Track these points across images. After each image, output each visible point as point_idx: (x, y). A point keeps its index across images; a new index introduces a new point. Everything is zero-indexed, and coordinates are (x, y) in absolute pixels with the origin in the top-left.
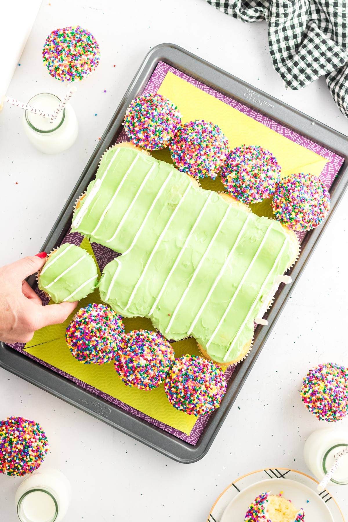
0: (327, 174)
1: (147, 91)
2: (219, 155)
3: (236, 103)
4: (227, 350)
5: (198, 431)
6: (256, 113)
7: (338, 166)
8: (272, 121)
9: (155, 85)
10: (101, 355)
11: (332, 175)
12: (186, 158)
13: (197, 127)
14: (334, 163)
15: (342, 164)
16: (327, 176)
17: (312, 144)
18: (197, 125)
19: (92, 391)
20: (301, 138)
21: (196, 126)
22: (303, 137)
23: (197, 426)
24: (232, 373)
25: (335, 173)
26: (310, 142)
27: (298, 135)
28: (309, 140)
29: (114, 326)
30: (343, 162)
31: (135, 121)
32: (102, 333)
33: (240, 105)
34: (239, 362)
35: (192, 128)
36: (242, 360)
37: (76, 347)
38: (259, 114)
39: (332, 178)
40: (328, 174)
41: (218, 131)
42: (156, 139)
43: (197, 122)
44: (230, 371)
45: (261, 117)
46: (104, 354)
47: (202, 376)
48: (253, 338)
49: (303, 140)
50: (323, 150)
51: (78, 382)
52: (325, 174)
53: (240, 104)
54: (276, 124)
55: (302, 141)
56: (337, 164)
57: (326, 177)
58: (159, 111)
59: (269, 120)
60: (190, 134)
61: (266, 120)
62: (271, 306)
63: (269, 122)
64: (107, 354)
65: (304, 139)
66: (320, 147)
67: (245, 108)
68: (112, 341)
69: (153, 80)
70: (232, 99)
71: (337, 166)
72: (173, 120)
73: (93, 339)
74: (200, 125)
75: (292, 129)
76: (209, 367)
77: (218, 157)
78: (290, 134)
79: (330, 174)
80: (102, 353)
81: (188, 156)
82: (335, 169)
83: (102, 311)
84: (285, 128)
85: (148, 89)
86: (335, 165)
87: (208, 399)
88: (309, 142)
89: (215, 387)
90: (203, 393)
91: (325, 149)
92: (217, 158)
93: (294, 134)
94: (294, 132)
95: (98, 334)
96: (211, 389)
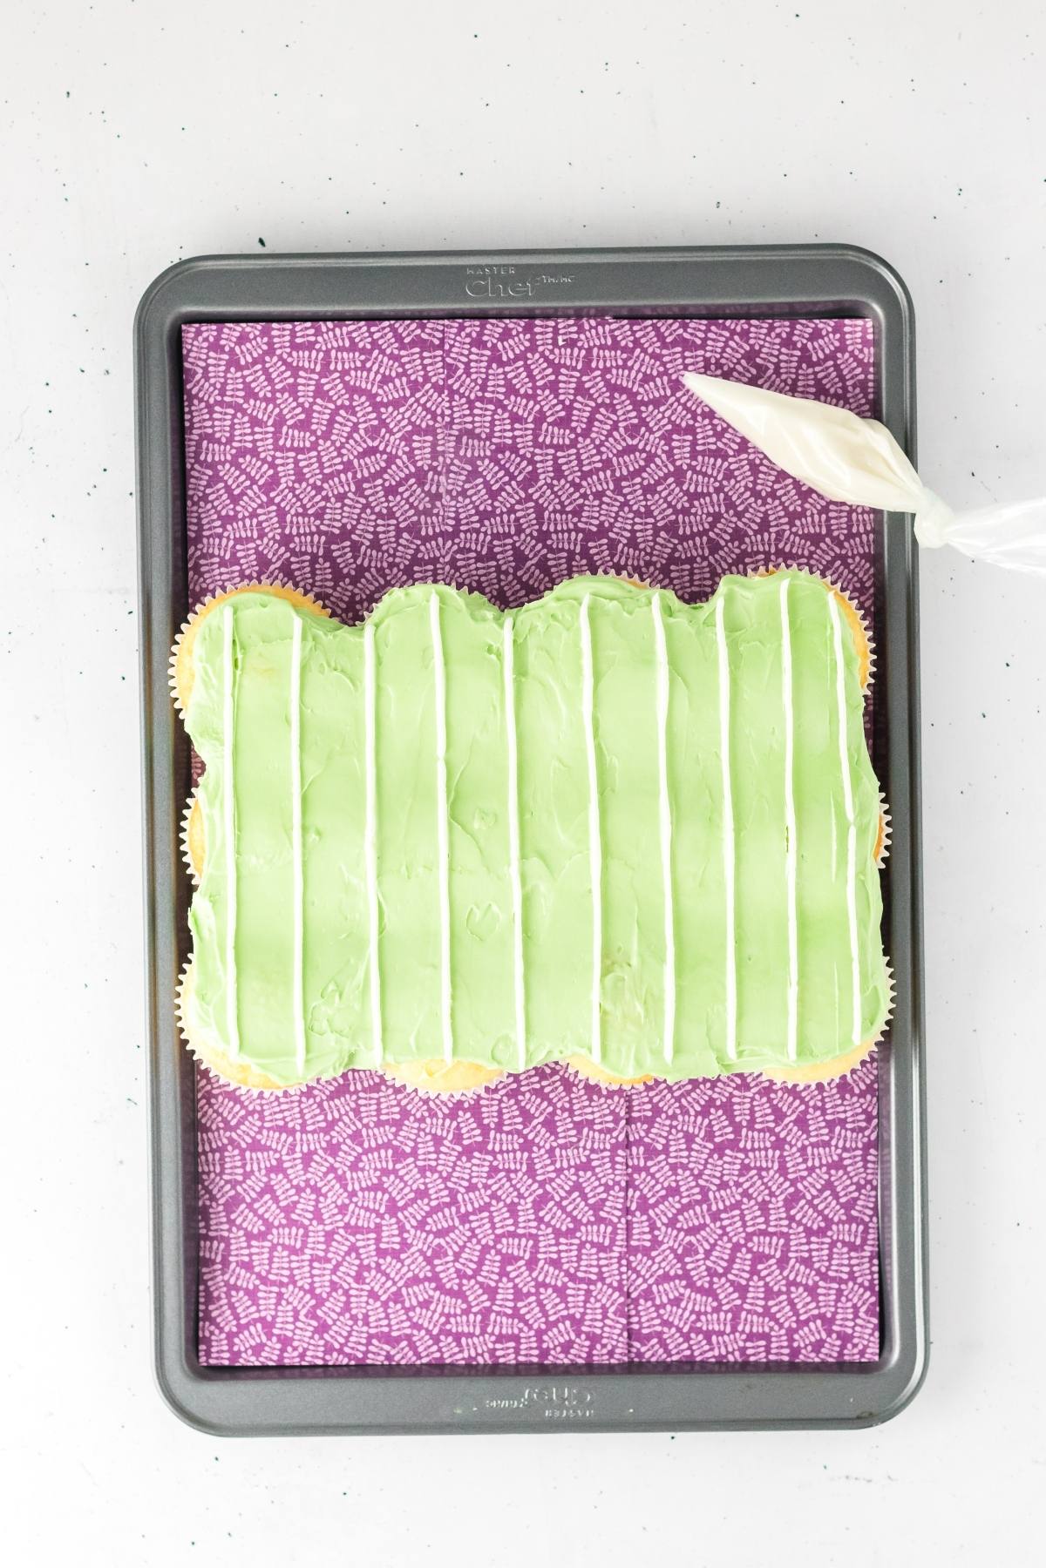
0: (229, 1295)
3: (595, 1358)
4: (234, 641)
5: (196, 373)
7: (207, 1334)
8: (463, 1362)
9: (856, 1283)
11: (211, 1299)
14: (224, 1336)
15: (202, 1347)
16: (225, 1289)
19: (557, 324)
20: (356, 1358)
22: (353, 1363)
24: (191, 587)
25: (208, 1312)
26: (323, 1359)
27: (369, 1362)
28: (331, 1363)
30: (201, 1354)
33: (580, 1357)
34: (183, 626)
36: (178, 637)
38: (514, 1362)
39: (208, 1289)
40: (223, 1296)
44: (197, 589)
48: (181, 716)
49: (350, 1356)
51: (610, 324)
52: (233, 1293)
53: (580, 1361)
54: (448, 1361)
55: (347, 1350)
56: (214, 1337)
57: (227, 1283)
59: (475, 1358)
61: (482, 1355)
63: (473, 1354)
65: (346, 1361)
66: (287, 1361)
67: (562, 1356)
69: (869, 1293)
70: (613, 1361)
71: (213, 1333)
75: (397, 1368)
78: (393, 1352)
79: (219, 1298)
82: (213, 1321)
84: (418, 1362)
86: (217, 1332)
88: (328, 1357)
91: (270, 1363)
94: (386, 1363)
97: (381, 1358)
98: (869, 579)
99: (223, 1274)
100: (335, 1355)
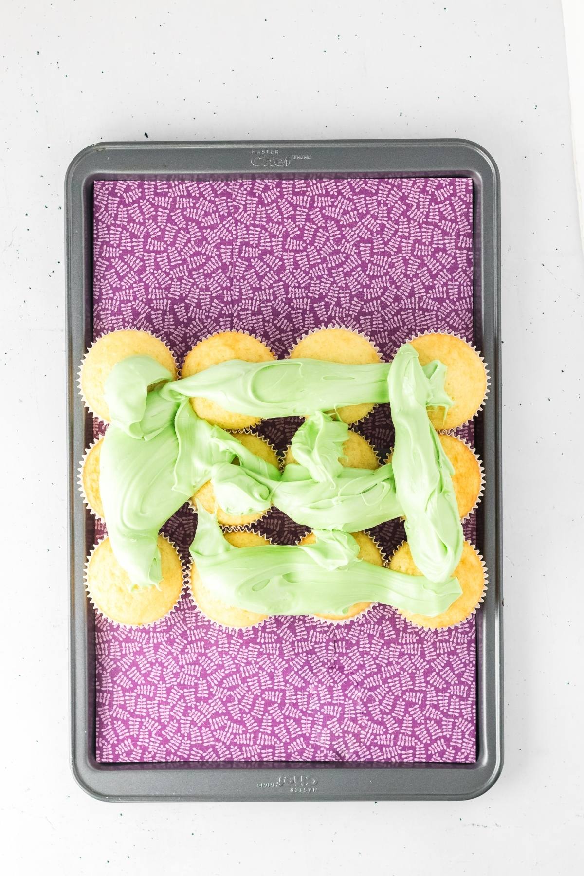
0: (456, 216)
1: (99, 240)
5: (469, 735)
7: (468, 195)
8: (324, 180)
15: (470, 188)
16: (458, 220)
17: (406, 182)
30: (471, 184)
38: (296, 180)
40: (459, 217)
50: (429, 182)
52: (453, 218)
53: (259, 181)
61: (314, 184)
63: (319, 185)
65: (390, 180)
66: (423, 180)
69: (99, 218)
71: (465, 196)
75: (361, 176)
78: (364, 185)
79: (461, 215)
82: (465, 202)
85: (98, 235)
86: (462, 197)
88: (400, 182)
91: (432, 179)
94: (367, 179)
97: (370, 182)
99: (459, 229)
100: (396, 184)
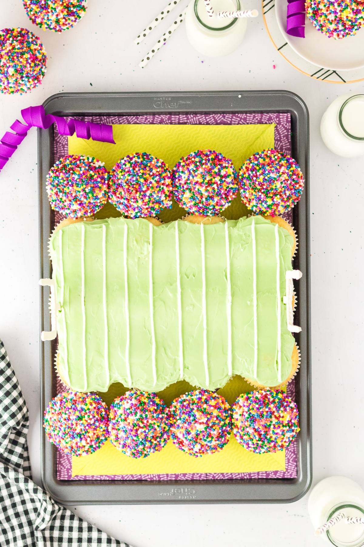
0: (280, 137)
1: (58, 154)
2: (162, 182)
3: (152, 117)
4: (278, 370)
5: (292, 461)
6: (178, 117)
7: (288, 124)
8: (198, 115)
9: (62, 144)
10: (155, 442)
11: (287, 136)
12: (132, 203)
13: (126, 166)
14: (282, 124)
15: (289, 120)
16: (282, 140)
17: (249, 116)
18: (124, 164)
19: (167, 478)
20: (236, 116)
21: (124, 166)
22: (237, 115)
23: (288, 457)
24: (294, 386)
25: (288, 132)
26: (247, 116)
27: (231, 115)
28: (244, 114)
29: (153, 407)
30: (290, 117)
31: (61, 197)
32: (145, 421)
33: (157, 118)
34: (296, 374)
35: (120, 170)
36: (298, 371)
37: (127, 447)
38: (180, 116)
39: (288, 140)
40: (282, 138)
41: (148, 159)
42: (92, 201)
43: (123, 161)
44: (292, 385)
45: (184, 117)
46: (158, 440)
47: (267, 410)
48: (296, 343)
49: (239, 117)
50: (264, 116)
51: (149, 478)
52: (279, 139)
53: (157, 116)
54: (203, 116)
55: (239, 119)
56: (285, 123)
57: (281, 142)
58: (77, 173)
59: (194, 117)
60: (122, 177)
61: (191, 118)
62: (297, 302)
63: (194, 118)
64: (160, 438)
65: (239, 115)
66: (260, 115)
67: (163, 118)
68: (159, 424)
69: (58, 140)
70: (146, 116)
71: (286, 124)
72: (97, 173)
73: (139, 432)
74: (127, 163)
75: (221, 113)
76: (269, 397)
77: (163, 184)
78: (223, 118)
79: (284, 137)
80: (156, 440)
81: (132, 200)
82: (286, 129)
83: (133, 399)
84: (214, 115)
85: (57, 151)
86: (284, 125)
87: (284, 428)
88: (245, 116)
89: (286, 413)
90: (276, 426)
91: (266, 114)
92: (162, 186)
93: (226, 116)
94: (225, 115)
95: (142, 425)
96: (283, 417)
98: (58, 389)
